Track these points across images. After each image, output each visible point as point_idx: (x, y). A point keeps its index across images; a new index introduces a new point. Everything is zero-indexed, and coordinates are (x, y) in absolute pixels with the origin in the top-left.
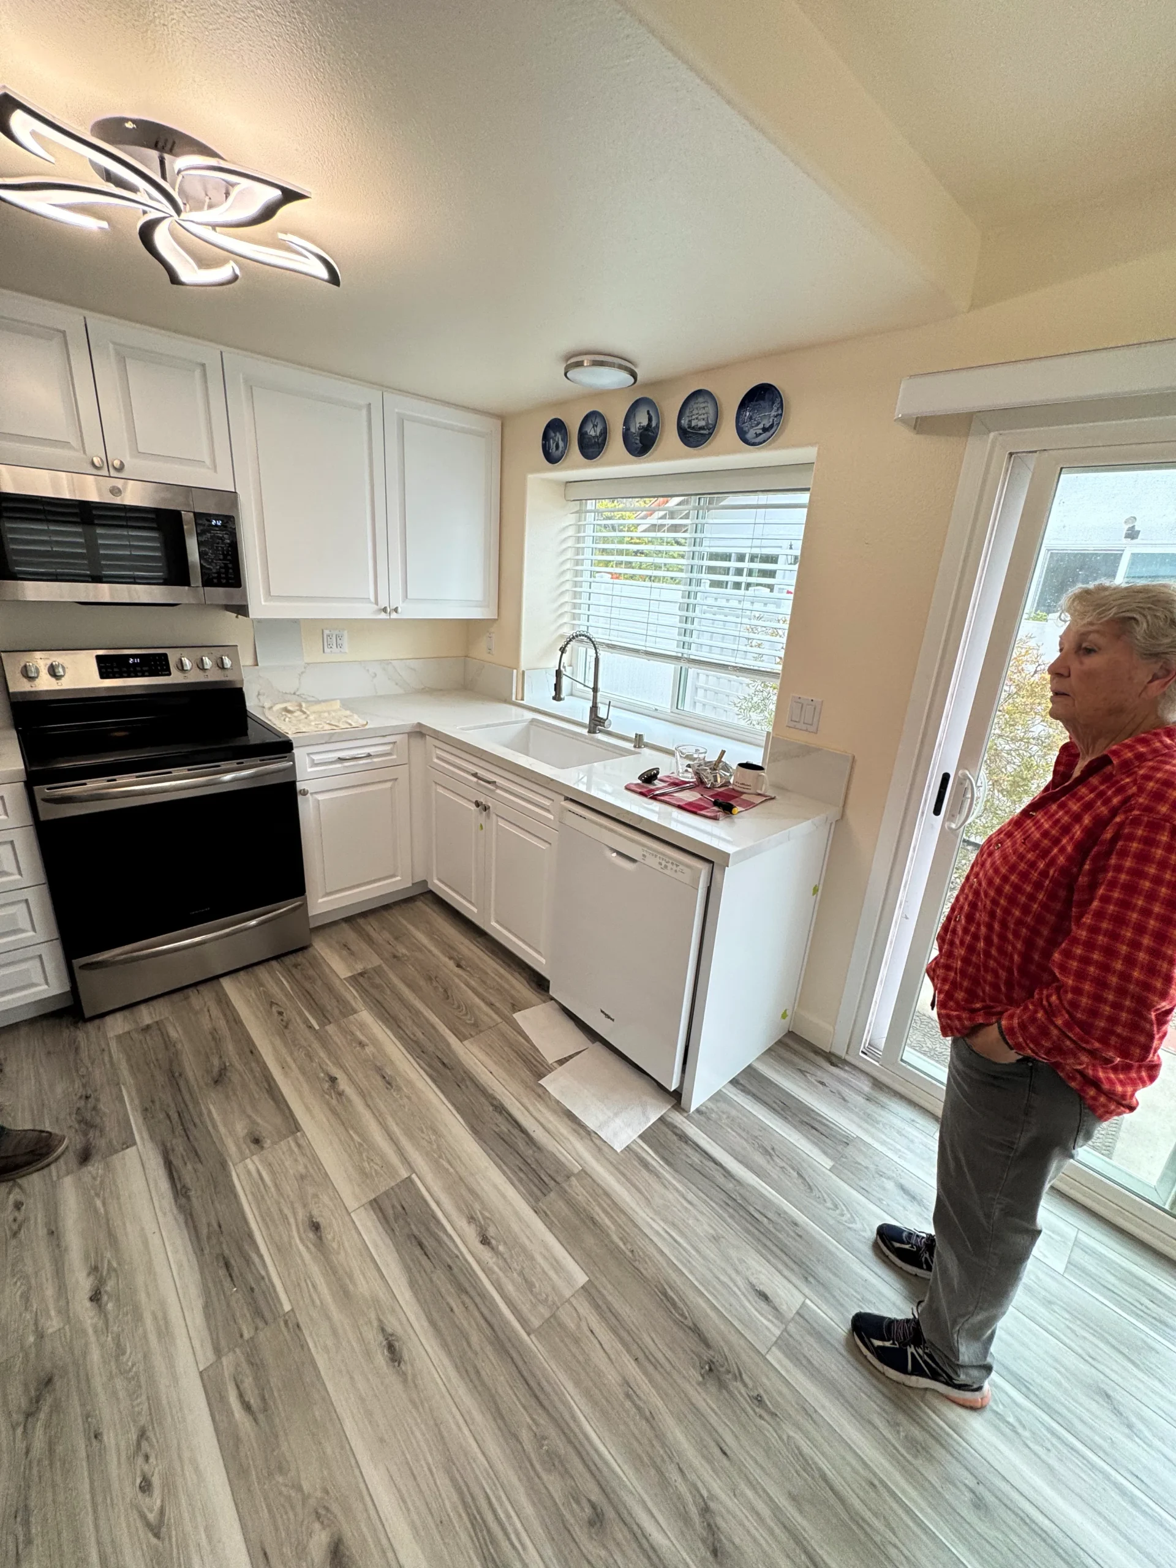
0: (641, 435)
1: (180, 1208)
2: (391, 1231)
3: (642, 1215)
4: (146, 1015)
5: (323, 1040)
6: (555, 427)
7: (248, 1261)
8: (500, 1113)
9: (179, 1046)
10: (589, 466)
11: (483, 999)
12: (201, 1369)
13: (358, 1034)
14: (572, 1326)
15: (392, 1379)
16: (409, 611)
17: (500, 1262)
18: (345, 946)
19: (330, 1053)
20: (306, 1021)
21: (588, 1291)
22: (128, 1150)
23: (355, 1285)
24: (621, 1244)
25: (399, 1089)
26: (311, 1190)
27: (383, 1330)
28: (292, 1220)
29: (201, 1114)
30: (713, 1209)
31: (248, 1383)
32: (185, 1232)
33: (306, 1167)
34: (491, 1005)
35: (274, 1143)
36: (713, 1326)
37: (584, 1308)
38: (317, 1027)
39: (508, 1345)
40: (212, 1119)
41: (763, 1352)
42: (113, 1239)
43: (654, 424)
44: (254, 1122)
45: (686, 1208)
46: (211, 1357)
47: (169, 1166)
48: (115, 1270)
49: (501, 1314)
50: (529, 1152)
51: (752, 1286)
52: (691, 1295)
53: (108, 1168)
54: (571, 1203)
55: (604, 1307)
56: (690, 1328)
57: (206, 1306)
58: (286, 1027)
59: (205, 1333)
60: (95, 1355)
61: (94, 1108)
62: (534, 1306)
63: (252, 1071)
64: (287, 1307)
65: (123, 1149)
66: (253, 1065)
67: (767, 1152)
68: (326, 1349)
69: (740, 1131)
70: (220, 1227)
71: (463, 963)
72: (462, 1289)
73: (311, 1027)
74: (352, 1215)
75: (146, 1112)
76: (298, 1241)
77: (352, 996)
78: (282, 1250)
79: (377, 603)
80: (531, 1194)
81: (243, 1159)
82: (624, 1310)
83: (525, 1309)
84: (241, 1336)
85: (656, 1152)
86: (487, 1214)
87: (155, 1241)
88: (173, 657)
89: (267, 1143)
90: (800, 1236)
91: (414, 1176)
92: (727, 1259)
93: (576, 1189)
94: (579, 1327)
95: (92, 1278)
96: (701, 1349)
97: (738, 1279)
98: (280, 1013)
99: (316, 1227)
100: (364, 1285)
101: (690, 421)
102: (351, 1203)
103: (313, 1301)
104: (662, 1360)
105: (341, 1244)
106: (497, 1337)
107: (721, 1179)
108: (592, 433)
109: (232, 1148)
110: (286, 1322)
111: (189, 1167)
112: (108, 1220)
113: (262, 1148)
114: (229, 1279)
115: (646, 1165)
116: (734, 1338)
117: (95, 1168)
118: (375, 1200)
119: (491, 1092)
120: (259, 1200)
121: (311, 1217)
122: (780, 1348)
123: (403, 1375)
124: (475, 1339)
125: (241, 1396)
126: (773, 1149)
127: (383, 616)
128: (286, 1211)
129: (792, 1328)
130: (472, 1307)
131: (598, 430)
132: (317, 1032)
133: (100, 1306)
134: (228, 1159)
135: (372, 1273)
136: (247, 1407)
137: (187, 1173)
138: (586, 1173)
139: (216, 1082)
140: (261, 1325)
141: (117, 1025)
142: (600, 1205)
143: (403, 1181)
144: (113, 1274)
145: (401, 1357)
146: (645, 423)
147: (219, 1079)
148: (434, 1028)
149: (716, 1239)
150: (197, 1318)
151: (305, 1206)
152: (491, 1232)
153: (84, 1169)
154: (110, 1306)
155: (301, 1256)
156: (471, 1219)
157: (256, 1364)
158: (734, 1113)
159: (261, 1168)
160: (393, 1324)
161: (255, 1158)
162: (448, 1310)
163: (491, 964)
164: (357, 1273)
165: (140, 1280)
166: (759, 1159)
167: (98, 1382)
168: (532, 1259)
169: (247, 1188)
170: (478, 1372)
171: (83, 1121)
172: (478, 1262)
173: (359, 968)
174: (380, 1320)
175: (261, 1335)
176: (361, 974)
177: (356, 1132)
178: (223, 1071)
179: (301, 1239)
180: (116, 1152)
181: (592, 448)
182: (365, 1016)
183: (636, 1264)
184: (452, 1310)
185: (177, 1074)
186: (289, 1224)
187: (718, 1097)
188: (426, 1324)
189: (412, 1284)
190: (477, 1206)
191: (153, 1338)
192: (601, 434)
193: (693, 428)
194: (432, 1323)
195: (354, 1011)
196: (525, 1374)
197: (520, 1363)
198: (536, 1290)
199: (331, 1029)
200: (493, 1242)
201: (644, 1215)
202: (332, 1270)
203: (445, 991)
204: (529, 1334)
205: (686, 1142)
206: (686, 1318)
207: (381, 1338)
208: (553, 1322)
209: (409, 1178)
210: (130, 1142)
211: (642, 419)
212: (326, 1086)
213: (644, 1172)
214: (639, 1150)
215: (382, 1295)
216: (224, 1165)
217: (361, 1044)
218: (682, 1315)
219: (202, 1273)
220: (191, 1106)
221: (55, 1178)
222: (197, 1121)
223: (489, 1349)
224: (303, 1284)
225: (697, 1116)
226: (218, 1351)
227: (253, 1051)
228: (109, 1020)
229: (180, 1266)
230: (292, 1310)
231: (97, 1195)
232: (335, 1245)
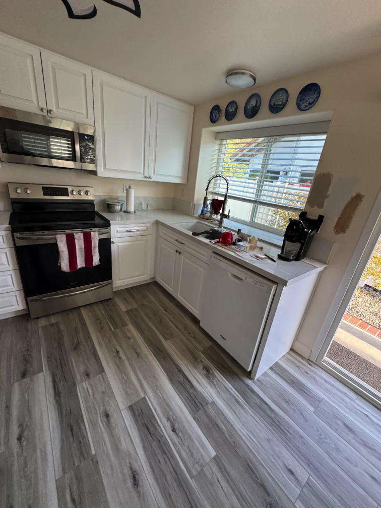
0: (252, 110)
1: (57, 401)
2: (136, 421)
3: (238, 425)
4: (53, 320)
5: (115, 335)
6: (216, 108)
7: (80, 428)
8: (180, 373)
9: (63, 333)
10: (229, 124)
11: (174, 325)
12: (57, 478)
13: (128, 333)
14: (210, 476)
15: (134, 494)
16: (155, 178)
17: (180, 441)
18: (125, 299)
19: (117, 340)
20: (109, 327)
21: (216, 459)
22: (40, 374)
23: (121, 444)
24: (229, 438)
25: (142, 359)
26: (107, 398)
27: (131, 468)
28: (98, 412)
29: (68, 361)
30: (266, 426)
31: (75, 488)
32: (57, 411)
33: (105, 388)
34: (177, 327)
35: (94, 376)
36: (270, 485)
37: (215, 469)
38: (113, 330)
39: (183, 482)
40: (72, 364)
41: (294, 502)
42: (29, 412)
43: (258, 105)
44: (87, 367)
45: (256, 425)
46: (61, 474)
47: (54, 382)
48: (28, 426)
49: (180, 467)
50: (191, 391)
51: (286, 466)
52: (259, 467)
53: (31, 380)
54: (208, 416)
55: (223, 469)
56: (260, 485)
57: (62, 448)
58: (102, 329)
59: (60, 461)
60: (16, 467)
61: (30, 355)
62: (194, 465)
63: (88, 346)
64: (93, 453)
65: (38, 373)
66: (89, 343)
67: (287, 402)
68: (107, 475)
69: (276, 391)
70: (70, 411)
71: (167, 310)
72: (164, 452)
73: (111, 329)
74: (122, 412)
75: (49, 358)
76: (100, 421)
77: (127, 319)
78: (94, 424)
79: (144, 174)
80: (192, 410)
81: (82, 382)
82: (232, 472)
83: (190, 465)
84: (74, 464)
85: (242, 397)
86: (175, 418)
87: (45, 414)
88: (70, 189)
89: (92, 376)
90: (304, 443)
91: (146, 397)
92: (274, 450)
93: (210, 409)
94: (212, 477)
95: (19, 429)
96: (266, 496)
97: (279, 461)
98: (100, 323)
99: (107, 416)
100: (125, 445)
101: (275, 102)
102: (122, 406)
103: (104, 451)
104: (249, 500)
105: (116, 425)
106: (178, 478)
107: (268, 412)
108: (231, 110)
109: (78, 377)
110: (92, 460)
111: (62, 384)
112: (28, 403)
113: (89, 378)
114: (72, 436)
115: (238, 402)
116: (279, 492)
117: (27, 380)
118: (131, 406)
119: (177, 363)
120: (86, 401)
121: (106, 411)
122: (300, 500)
123: (139, 493)
124: (169, 478)
125: (71, 494)
126: (289, 400)
127: (146, 179)
128: (97, 407)
129: (305, 490)
130: (168, 462)
131: (234, 108)
132: (113, 332)
133: (20, 443)
134: (76, 382)
135: (128, 440)
136: (73, 500)
137: (61, 385)
138: (214, 403)
139: (75, 348)
140: (82, 459)
141: (42, 322)
142: (220, 419)
143: (142, 399)
144: (28, 428)
145: (138, 483)
146: (254, 104)
147: (76, 347)
148: (156, 334)
149: (269, 440)
150: (57, 454)
151: (104, 405)
152: (176, 425)
153: (23, 380)
154: (24, 443)
155: (101, 429)
156: (168, 419)
157: (79, 479)
158: (272, 382)
159: (88, 387)
160: (136, 467)
161: (87, 382)
162: (158, 462)
163: (177, 310)
164: (122, 440)
165: (37, 433)
166: (284, 405)
167: (15, 479)
168: (192, 441)
169: (82, 395)
170: (170, 496)
171: (25, 360)
172: (171, 440)
173: (129, 308)
174: (130, 463)
175: (82, 464)
176: (130, 310)
177: (125, 375)
178: (78, 344)
179: (101, 420)
180: (36, 374)
181: (230, 116)
182: (131, 327)
183: (236, 449)
184: (160, 462)
185: (61, 344)
186: (97, 413)
187: (265, 374)
188: (149, 468)
189: (144, 447)
190: (171, 414)
191: (39, 460)
192: (235, 110)
193: (276, 105)
194: (152, 468)
195: (127, 325)
196: (190, 499)
197: (188, 494)
198: (195, 456)
199: (118, 331)
200: (177, 431)
201: (238, 426)
202: (112, 436)
203: (161, 320)
204: (191, 478)
205: (254, 394)
206: (258, 479)
207: (130, 473)
208: (201, 473)
209: (144, 398)
210: (41, 371)
211: (253, 103)
212: (115, 354)
213: (237, 405)
214: (235, 395)
215: (131, 450)
216: (74, 384)
217: (129, 338)
218: (256, 477)
219: (62, 431)
220: (65, 358)
221: (12, 383)
222: (66, 364)
223: (175, 485)
224: (101, 442)
225: (257, 382)
226: (64, 471)
227: (90, 337)
228: (40, 320)
229: (53, 427)
230: (95, 454)
231: (26, 392)
232: (114, 425)
